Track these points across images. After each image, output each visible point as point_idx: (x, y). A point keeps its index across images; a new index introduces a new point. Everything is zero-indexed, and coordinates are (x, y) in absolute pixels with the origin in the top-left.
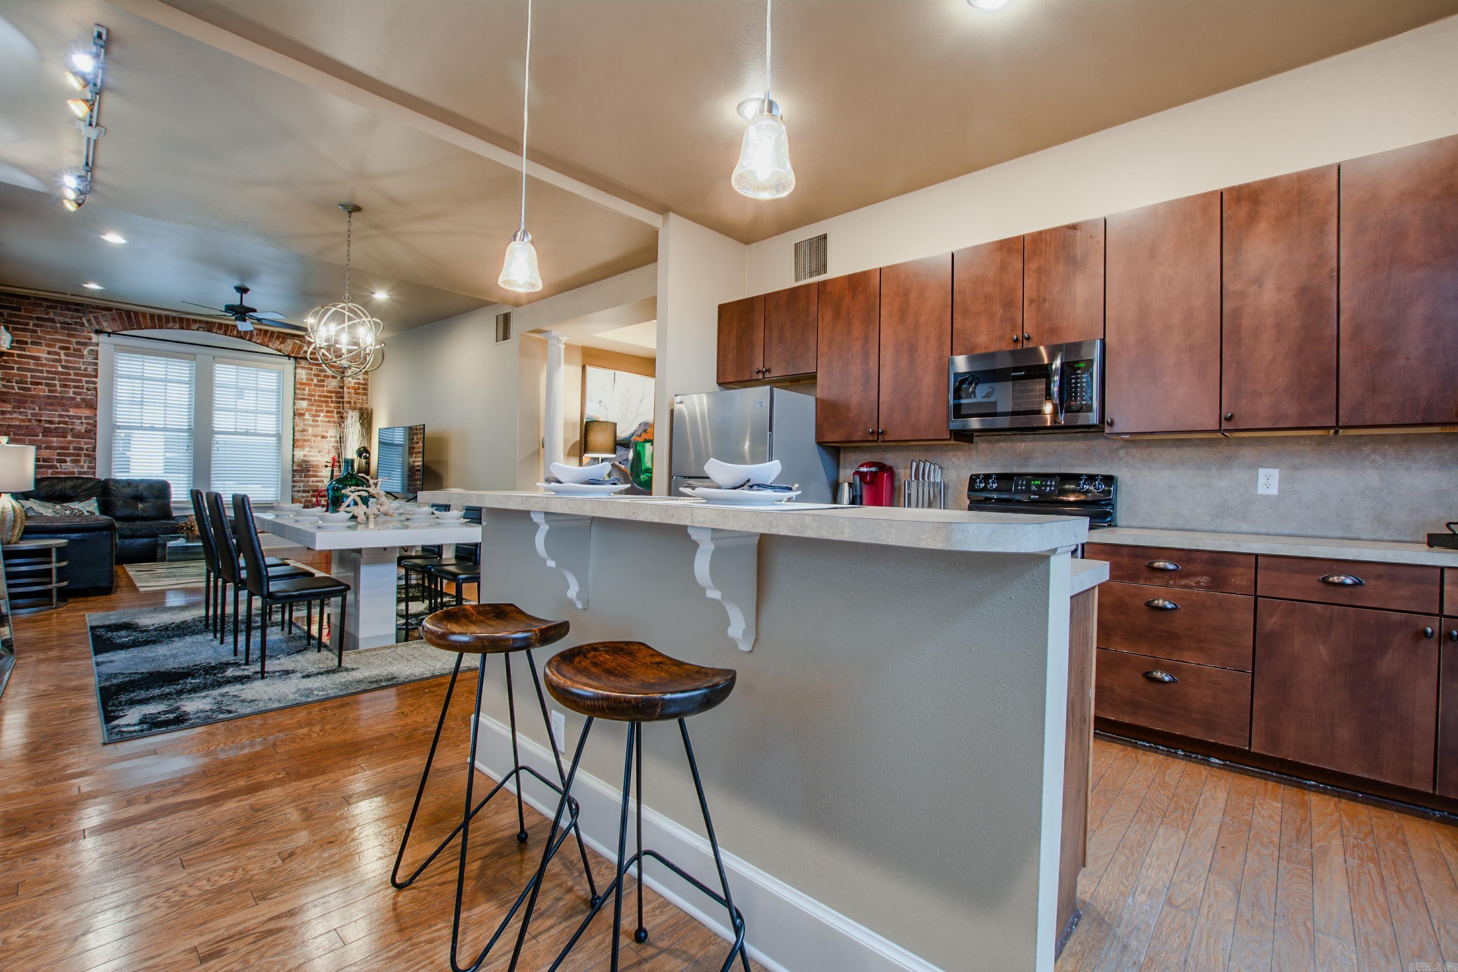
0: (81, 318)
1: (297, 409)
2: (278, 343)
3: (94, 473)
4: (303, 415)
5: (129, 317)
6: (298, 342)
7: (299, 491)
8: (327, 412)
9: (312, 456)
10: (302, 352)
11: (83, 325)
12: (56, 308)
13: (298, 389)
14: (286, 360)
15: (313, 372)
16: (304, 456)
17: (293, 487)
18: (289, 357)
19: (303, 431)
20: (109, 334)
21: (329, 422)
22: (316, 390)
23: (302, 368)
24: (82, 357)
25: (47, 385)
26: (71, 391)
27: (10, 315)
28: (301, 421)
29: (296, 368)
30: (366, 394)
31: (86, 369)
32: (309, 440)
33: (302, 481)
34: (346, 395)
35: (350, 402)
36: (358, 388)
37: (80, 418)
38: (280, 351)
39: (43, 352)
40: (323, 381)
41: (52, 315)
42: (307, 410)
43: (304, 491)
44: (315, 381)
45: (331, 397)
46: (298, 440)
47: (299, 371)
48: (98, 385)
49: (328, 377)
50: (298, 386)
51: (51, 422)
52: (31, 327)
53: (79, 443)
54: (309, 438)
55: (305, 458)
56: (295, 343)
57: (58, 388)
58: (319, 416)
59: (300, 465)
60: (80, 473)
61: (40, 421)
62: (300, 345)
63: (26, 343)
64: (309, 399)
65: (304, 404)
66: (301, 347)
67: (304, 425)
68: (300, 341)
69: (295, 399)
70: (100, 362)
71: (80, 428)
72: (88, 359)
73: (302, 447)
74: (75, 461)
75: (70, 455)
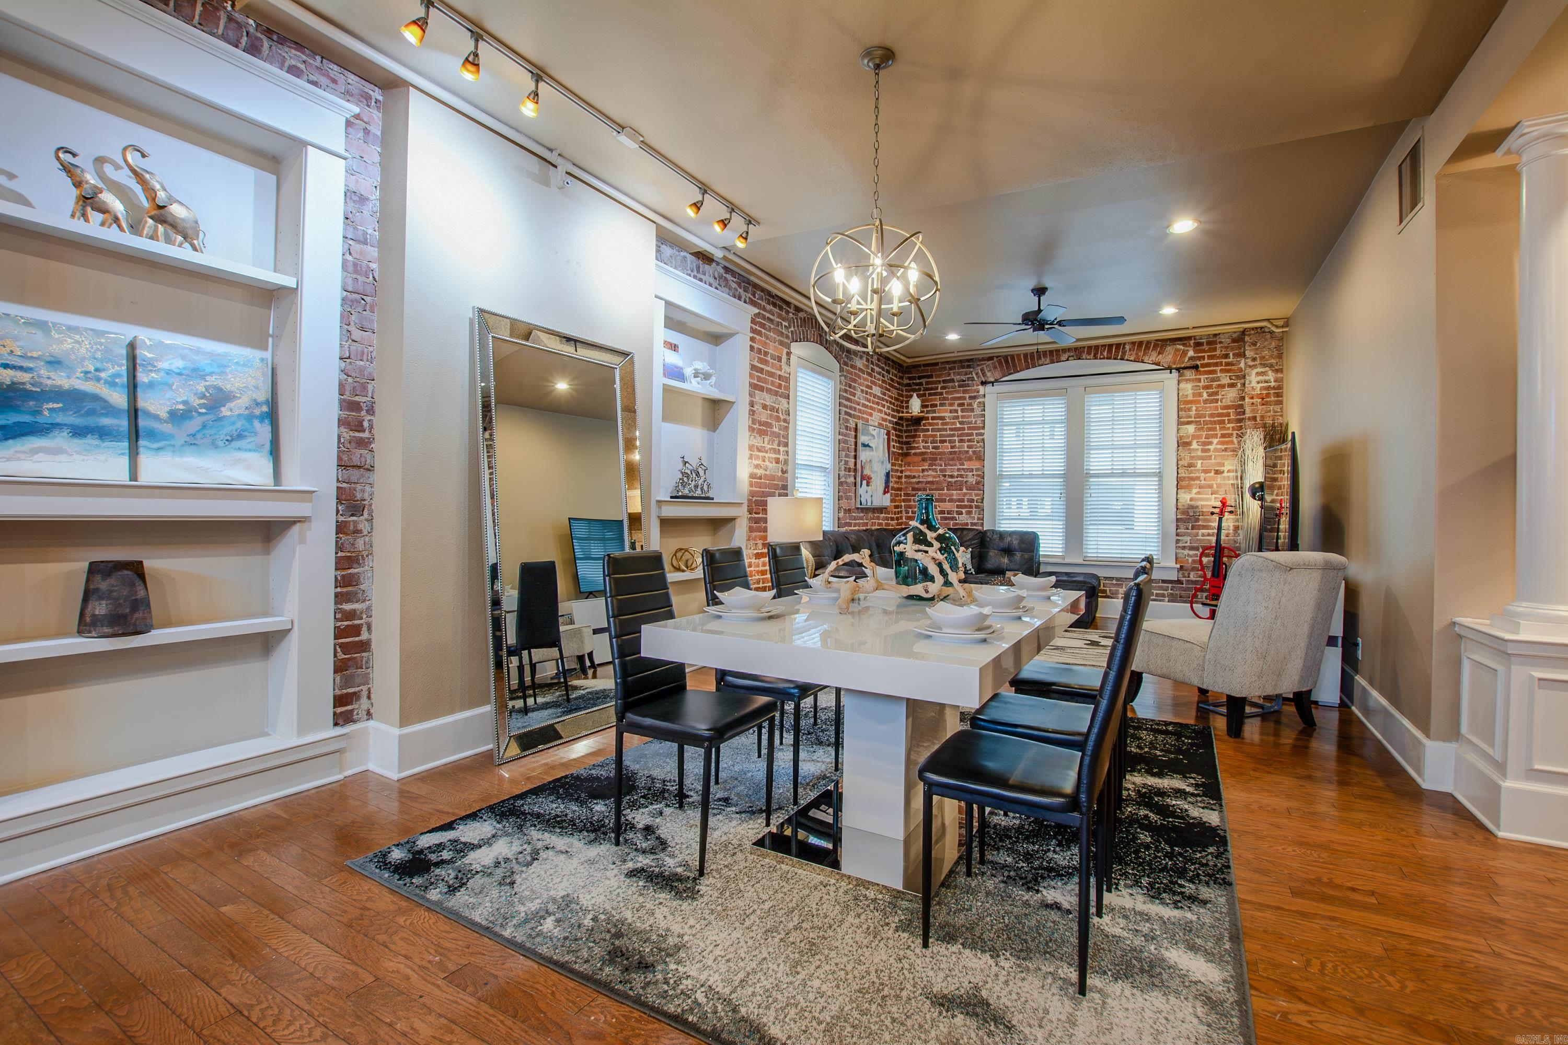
0: (971, 373)
1: (1181, 437)
2: (1154, 354)
3: (982, 524)
4: (1189, 444)
5: (1007, 362)
6: (1181, 347)
7: (1184, 548)
8: (1223, 436)
9: (1201, 499)
10: (1187, 359)
11: (973, 379)
12: (954, 368)
13: (1182, 410)
14: (1165, 375)
15: (1202, 384)
16: (1191, 500)
17: (1178, 541)
18: (1170, 369)
19: (1190, 465)
20: (993, 383)
21: (1225, 450)
22: (1206, 408)
23: (1187, 380)
24: (972, 410)
25: (950, 442)
26: (966, 444)
27: (927, 383)
28: (1186, 453)
29: (1179, 382)
30: (1281, 403)
31: (975, 423)
32: (1198, 478)
33: (1189, 535)
34: (1248, 410)
35: (1254, 418)
36: (1268, 395)
37: (972, 470)
38: (1158, 364)
39: (946, 411)
40: (1216, 393)
41: (952, 376)
42: (1194, 437)
43: (1191, 548)
44: (1205, 395)
45: (1228, 415)
46: (1183, 479)
47: (1182, 385)
48: (985, 437)
49: (1223, 386)
50: (1183, 404)
51: (952, 477)
52: (939, 390)
53: (971, 495)
54: (1197, 475)
55: (1193, 503)
56: (1177, 350)
57: (957, 444)
58: (1211, 443)
59: (1185, 512)
60: (972, 524)
61: (945, 476)
62: (1184, 351)
63: (936, 406)
64: (1196, 422)
65: (1191, 429)
66: (1185, 353)
67: (1192, 458)
68: (1184, 345)
69: (1180, 423)
70: (986, 413)
71: (972, 480)
72: (978, 412)
73: (1189, 488)
74: (969, 513)
75: (965, 507)
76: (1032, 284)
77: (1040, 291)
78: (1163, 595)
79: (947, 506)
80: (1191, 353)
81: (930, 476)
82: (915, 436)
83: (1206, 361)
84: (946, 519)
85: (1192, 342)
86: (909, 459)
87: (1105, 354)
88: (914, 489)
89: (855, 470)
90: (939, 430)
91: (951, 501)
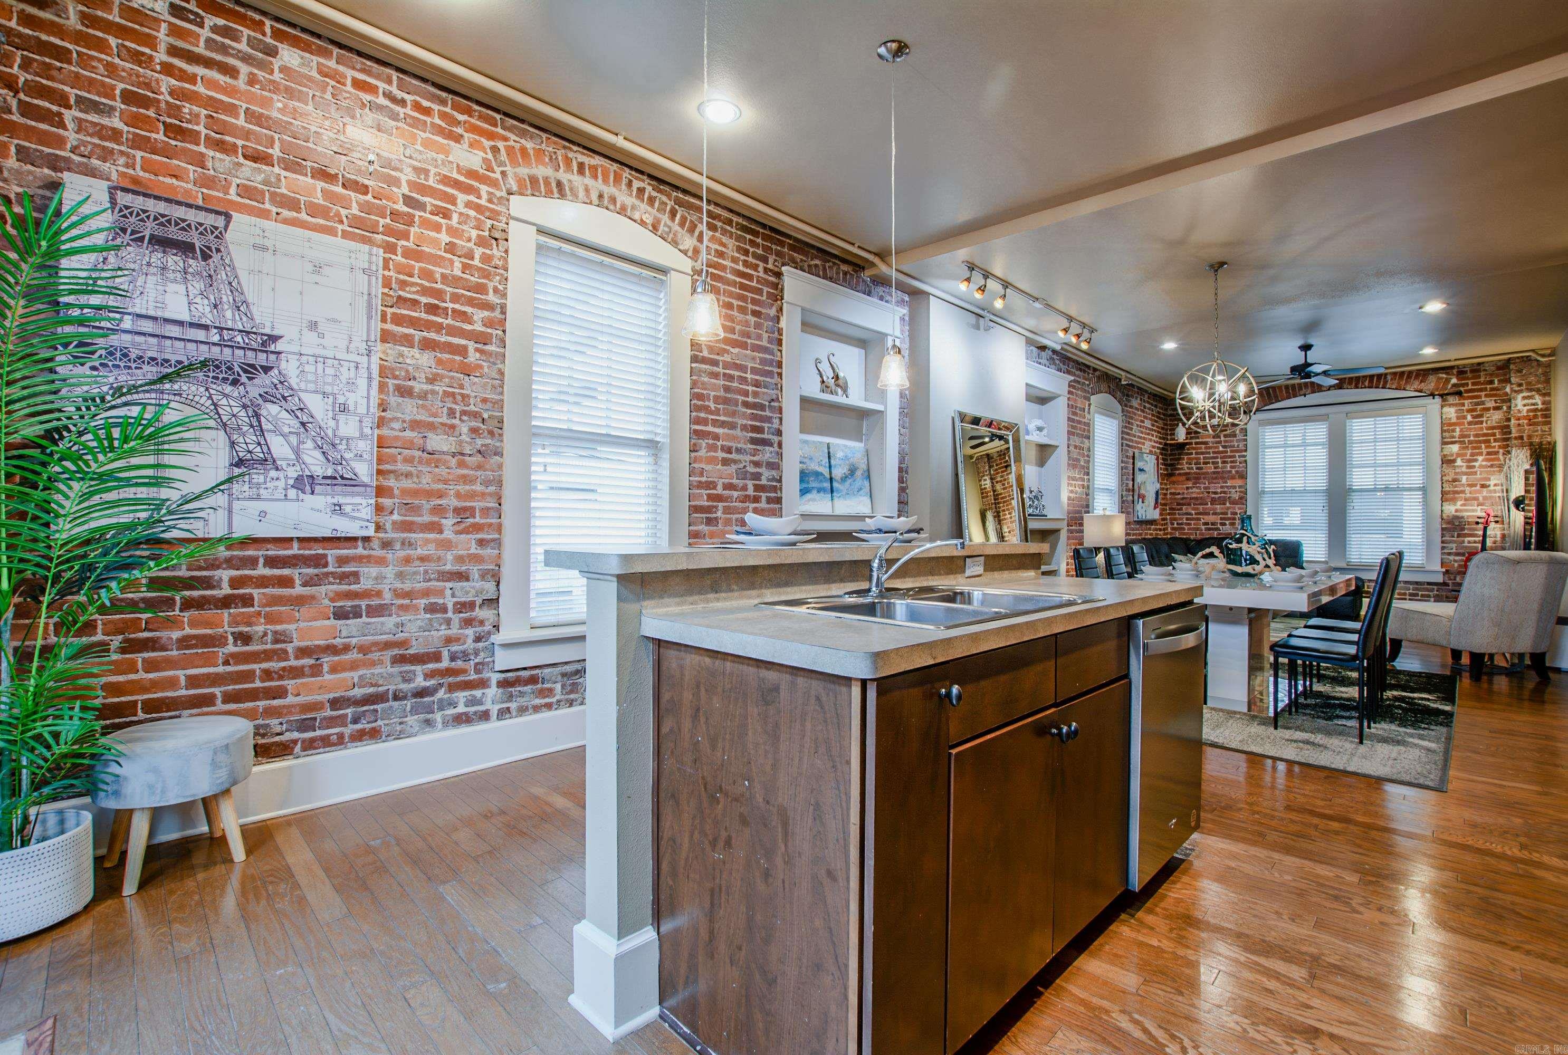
1: (1445, 456)
2: (1417, 383)
4: (1454, 461)
5: (1268, 394)
6: (1444, 376)
7: (1449, 554)
8: (1488, 454)
9: (1466, 511)
10: (1450, 386)
13: (1445, 431)
14: (1429, 400)
15: (1466, 407)
16: (1456, 511)
17: (1443, 548)
18: (1432, 395)
19: (1455, 480)
20: (1254, 412)
21: (1492, 466)
22: (1471, 429)
23: (1450, 405)
24: (1235, 436)
25: (1213, 463)
26: (1228, 465)
28: (1450, 469)
29: (1442, 407)
30: (1549, 423)
31: (1238, 446)
32: (1463, 492)
33: (1454, 542)
34: (1513, 430)
35: (1521, 438)
36: (1535, 417)
37: (1235, 487)
38: (1421, 391)
39: (1209, 437)
40: (1481, 416)
42: (1458, 455)
43: (1457, 554)
44: (1469, 418)
45: (1494, 435)
46: (1447, 493)
47: (1446, 409)
48: (1248, 458)
49: (1488, 409)
50: (1446, 427)
51: (1215, 493)
53: (1234, 508)
54: (1462, 488)
55: (1457, 514)
56: (1440, 378)
57: (1220, 465)
58: (1476, 460)
59: (1451, 521)
61: (1208, 492)
62: (1446, 379)
63: (1199, 432)
64: (1460, 441)
65: (1455, 448)
66: (1448, 381)
67: (1456, 473)
68: (1447, 374)
69: (1444, 443)
70: (1248, 438)
71: (1236, 496)
72: (1240, 437)
73: (1453, 500)
74: (1233, 524)
75: (1229, 519)
76: (1300, 343)
77: (1306, 348)
78: (1429, 596)
79: (1211, 518)
80: (1454, 381)
81: (1195, 492)
82: (1179, 459)
83: (1470, 387)
84: (1210, 529)
85: (1455, 371)
86: (1174, 479)
87: (1367, 384)
88: (1178, 504)
89: (1133, 490)
90: (1202, 453)
91: (1215, 514)
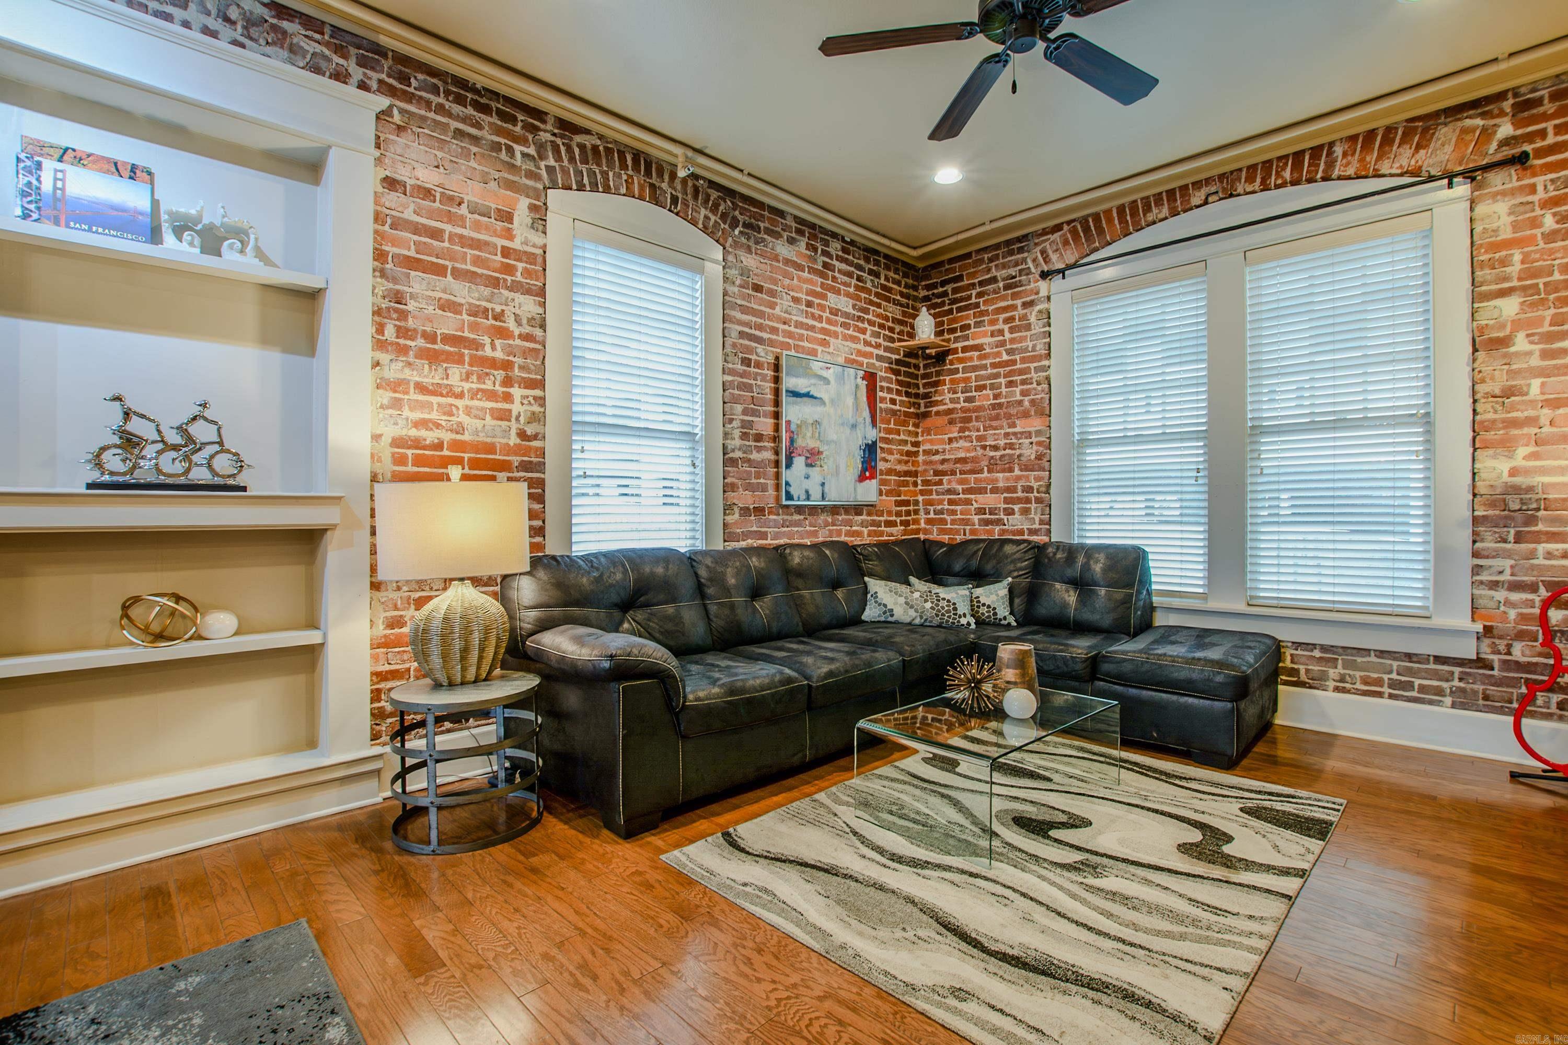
0: (1024, 260)
1: (1482, 330)
2: (1407, 151)
3: (1049, 532)
4: (1505, 342)
5: (1087, 230)
6: (1479, 122)
7: (1494, 585)
9: (1543, 471)
10: (1494, 145)
11: (1028, 272)
12: (996, 257)
13: (1482, 264)
14: (1439, 193)
15: (1541, 194)
16: (1513, 472)
17: (1476, 569)
18: (1450, 177)
19: (1508, 392)
20: (1062, 272)
22: (1552, 252)
23: (1495, 196)
24: (1028, 327)
25: (992, 387)
26: (1018, 390)
27: (955, 291)
28: (1497, 364)
29: (1473, 203)
31: (1034, 350)
32: (1532, 421)
33: (1508, 555)
37: (1029, 435)
38: (1416, 171)
39: (984, 335)
41: (994, 272)
42: (1518, 325)
43: (1517, 587)
44: (1549, 222)
46: (1489, 426)
48: (1052, 373)
50: (1485, 254)
51: (995, 448)
52: (973, 300)
53: (1027, 477)
54: (1531, 413)
55: (1518, 480)
56: (1465, 131)
57: (1004, 390)
59: (1499, 501)
60: (1032, 532)
61: (984, 447)
62: (1484, 130)
63: (968, 327)
64: (1524, 289)
65: (1510, 307)
66: (1487, 134)
67: (1512, 374)
68: (1483, 115)
69: (1478, 298)
70: (1052, 329)
71: (1029, 453)
72: (1037, 328)
73: (1507, 446)
74: (1025, 512)
75: (1019, 500)
78: (1440, 692)
79: (989, 500)
80: (1506, 129)
81: (961, 450)
82: (936, 384)
83: (1551, 139)
84: (987, 522)
85: (1507, 105)
86: (928, 422)
87: (1287, 174)
88: (936, 473)
89: (776, 439)
90: (974, 369)
91: (995, 490)
